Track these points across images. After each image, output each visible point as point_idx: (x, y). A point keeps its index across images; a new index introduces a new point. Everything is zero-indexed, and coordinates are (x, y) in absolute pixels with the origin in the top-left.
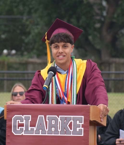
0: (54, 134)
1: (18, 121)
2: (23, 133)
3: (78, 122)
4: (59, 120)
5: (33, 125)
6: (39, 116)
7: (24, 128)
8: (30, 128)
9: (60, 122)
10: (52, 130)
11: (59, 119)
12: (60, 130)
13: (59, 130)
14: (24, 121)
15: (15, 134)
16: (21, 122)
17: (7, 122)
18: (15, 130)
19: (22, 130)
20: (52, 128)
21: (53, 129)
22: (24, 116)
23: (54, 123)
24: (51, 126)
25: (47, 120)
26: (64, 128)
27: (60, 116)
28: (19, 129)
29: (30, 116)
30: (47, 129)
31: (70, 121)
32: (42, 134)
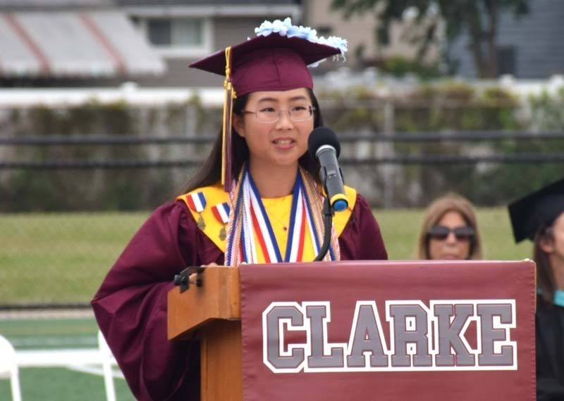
0: (415, 366)
1: (285, 325)
2: (304, 366)
3: (496, 320)
4: (431, 317)
5: (339, 334)
6: (359, 303)
7: (307, 347)
8: (328, 348)
9: (433, 322)
10: (409, 352)
11: (430, 313)
12: (437, 351)
13: (434, 352)
14: (307, 322)
15: (276, 371)
16: (293, 325)
17: (243, 327)
18: (274, 355)
19: (299, 355)
20: (409, 345)
21: (411, 349)
22: (305, 304)
23: (413, 328)
24: (404, 338)
25: (389, 319)
26: (448, 341)
27: (433, 303)
28: (289, 353)
29: (327, 304)
30: (389, 348)
31: (470, 319)
32: (372, 366)
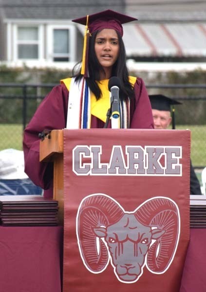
0: (138, 173)
1: (82, 155)
2: (90, 173)
3: (173, 155)
4: (145, 153)
5: (105, 160)
6: (114, 147)
7: (91, 165)
8: (100, 165)
9: (146, 155)
10: (135, 168)
11: (145, 151)
12: (147, 168)
13: (146, 168)
14: (92, 154)
15: (78, 174)
16: (86, 155)
17: (64, 156)
18: (77, 168)
19: (88, 168)
20: (135, 165)
21: (136, 166)
22: (91, 146)
23: (137, 158)
24: (133, 162)
25: (127, 153)
26: (152, 164)
27: (146, 147)
28: (84, 167)
29: (100, 147)
30: (127, 166)
31: (162, 154)
32: (119, 173)
